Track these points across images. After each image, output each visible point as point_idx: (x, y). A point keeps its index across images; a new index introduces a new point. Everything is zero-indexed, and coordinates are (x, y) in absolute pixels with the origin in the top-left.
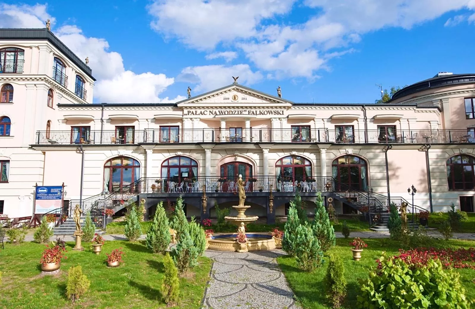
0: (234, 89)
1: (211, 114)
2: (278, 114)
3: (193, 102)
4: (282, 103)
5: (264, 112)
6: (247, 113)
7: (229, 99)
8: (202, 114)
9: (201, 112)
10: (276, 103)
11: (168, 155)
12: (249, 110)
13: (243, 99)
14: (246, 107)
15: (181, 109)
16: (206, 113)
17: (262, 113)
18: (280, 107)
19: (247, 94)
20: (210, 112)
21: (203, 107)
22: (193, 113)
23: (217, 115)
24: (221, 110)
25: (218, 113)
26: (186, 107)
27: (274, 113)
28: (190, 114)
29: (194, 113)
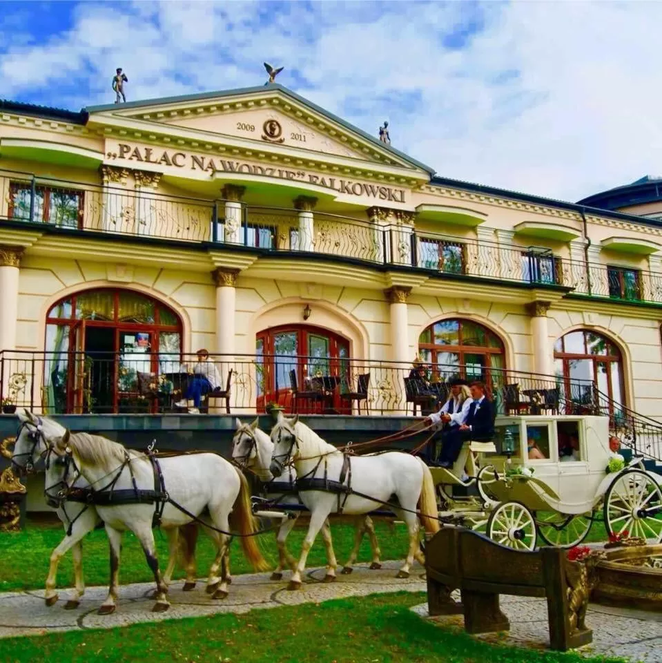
0: (270, 101)
1: (196, 166)
2: (389, 200)
3: (140, 117)
4: (402, 166)
5: (354, 188)
6: (307, 179)
7: (252, 128)
8: (168, 164)
9: (165, 155)
10: (387, 164)
11: (75, 283)
12: (312, 174)
13: (295, 137)
14: (306, 162)
15: (99, 134)
16: (180, 160)
17: (346, 188)
18: (398, 178)
19: (307, 124)
20: (195, 159)
21: (174, 140)
22: (137, 154)
23: (215, 171)
24: (230, 160)
25: (219, 167)
26: (116, 131)
27: (379, 193)
28: (127, 156)
29: (143, 154)
